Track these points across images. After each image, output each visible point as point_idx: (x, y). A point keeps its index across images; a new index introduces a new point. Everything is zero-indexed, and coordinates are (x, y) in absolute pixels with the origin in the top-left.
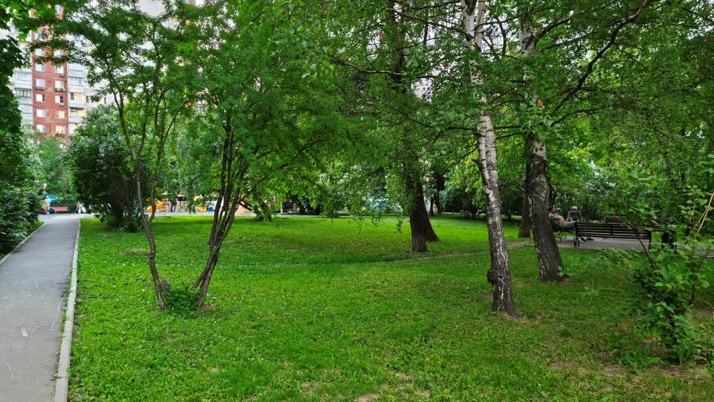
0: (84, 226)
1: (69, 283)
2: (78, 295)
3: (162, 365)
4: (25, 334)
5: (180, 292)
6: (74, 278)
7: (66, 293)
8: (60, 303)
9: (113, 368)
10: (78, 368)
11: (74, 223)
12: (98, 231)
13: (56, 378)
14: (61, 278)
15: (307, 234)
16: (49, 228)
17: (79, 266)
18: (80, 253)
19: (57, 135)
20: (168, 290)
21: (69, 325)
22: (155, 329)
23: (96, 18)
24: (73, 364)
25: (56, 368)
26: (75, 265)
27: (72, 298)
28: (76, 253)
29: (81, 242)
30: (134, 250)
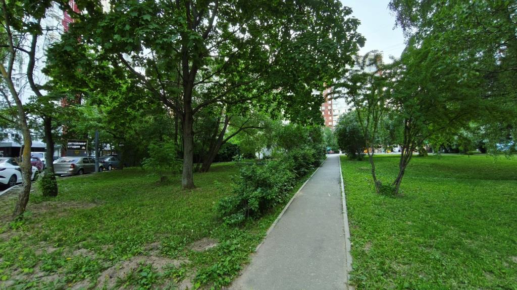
0: (341, 158)
1: (340, 179)
2: (344, 184)
3: (383, 216)
4: (329, 195)
5: (386, 186)
6: (342, 177)
7: (340, 182)
8: (339, 187)
9: (363, 213)
10: (350, 210)
11: (337, 157)
12: (346, 160)
13: (343, 213)
14: (337, 177)
15: (452, 163)
16: (329, 159)
17: (343, 173)
18: (342, 168)
19: (329, 126)
20: (381, 185)
21: (343, 194)
22: (377, 200)
23: (348, 79)
24: (348, 209)
25: (342, 209)
26: (341, 173)
27: (342, 184)
28: (340, 168)
29: (341, 164)
30: (362, 168)
